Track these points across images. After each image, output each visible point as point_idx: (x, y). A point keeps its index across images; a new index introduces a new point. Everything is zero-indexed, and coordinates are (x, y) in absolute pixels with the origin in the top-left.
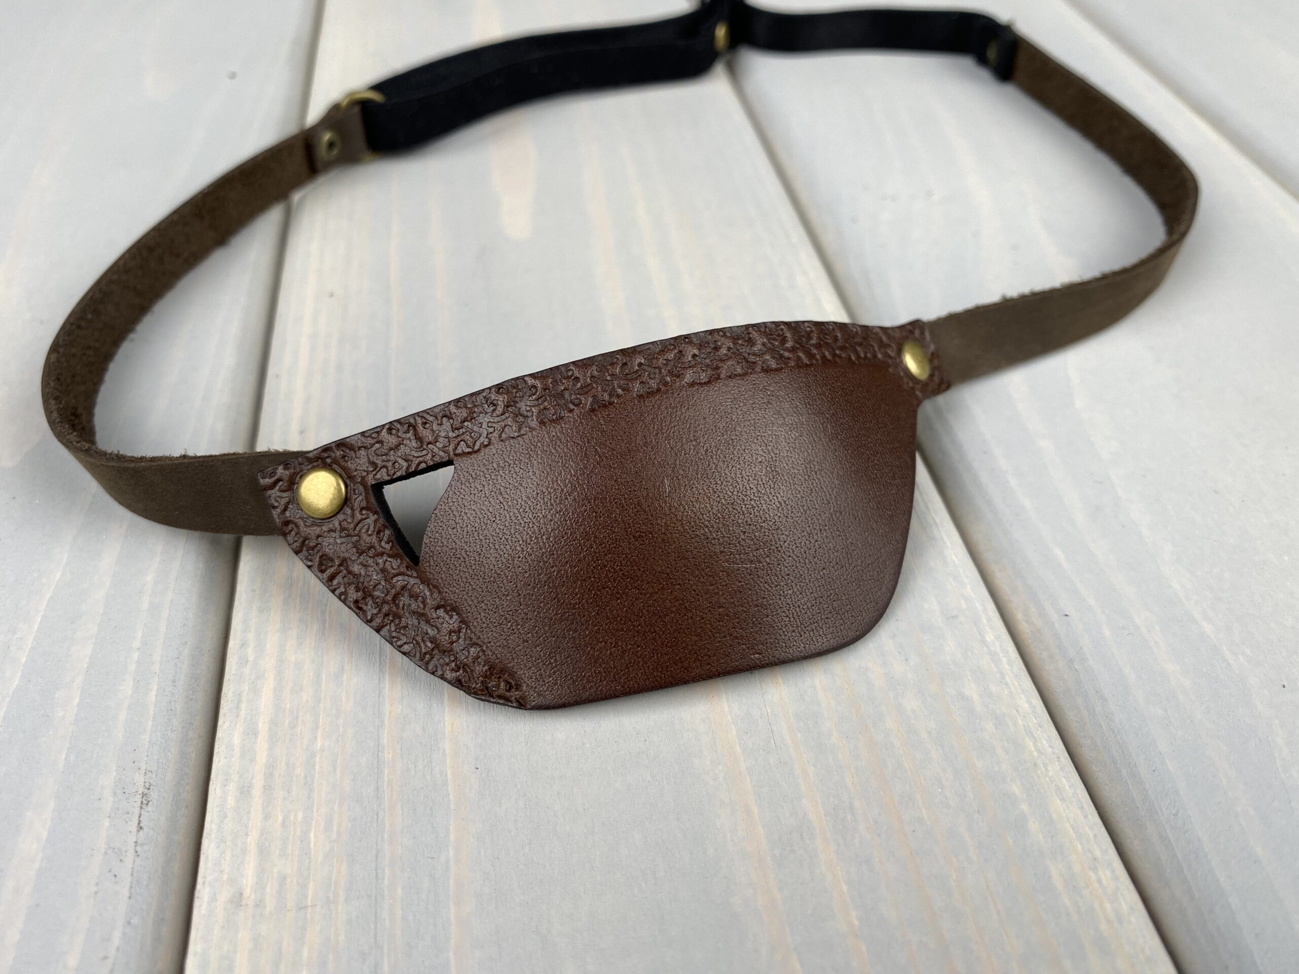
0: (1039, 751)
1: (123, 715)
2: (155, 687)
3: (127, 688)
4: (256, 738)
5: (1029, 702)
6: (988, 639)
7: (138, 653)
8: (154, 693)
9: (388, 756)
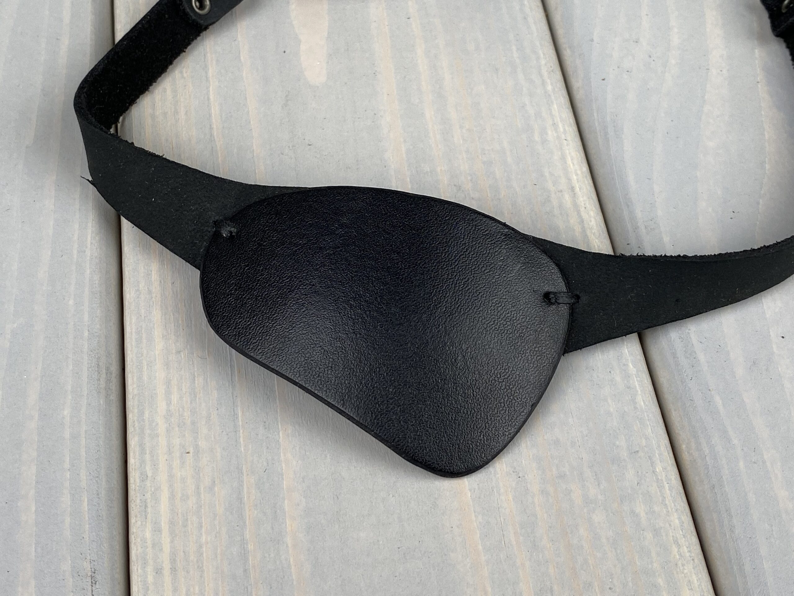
0: (680, 555)
1: (68, 520)
2: (86, 500)
3: (66, 500)
4: (161, 534)
5: (679, 518)
6: (657, 470)
7: (69, 473)
8: (86, 504)
9: (250, 547)
